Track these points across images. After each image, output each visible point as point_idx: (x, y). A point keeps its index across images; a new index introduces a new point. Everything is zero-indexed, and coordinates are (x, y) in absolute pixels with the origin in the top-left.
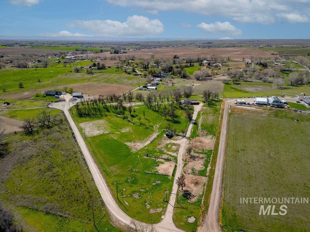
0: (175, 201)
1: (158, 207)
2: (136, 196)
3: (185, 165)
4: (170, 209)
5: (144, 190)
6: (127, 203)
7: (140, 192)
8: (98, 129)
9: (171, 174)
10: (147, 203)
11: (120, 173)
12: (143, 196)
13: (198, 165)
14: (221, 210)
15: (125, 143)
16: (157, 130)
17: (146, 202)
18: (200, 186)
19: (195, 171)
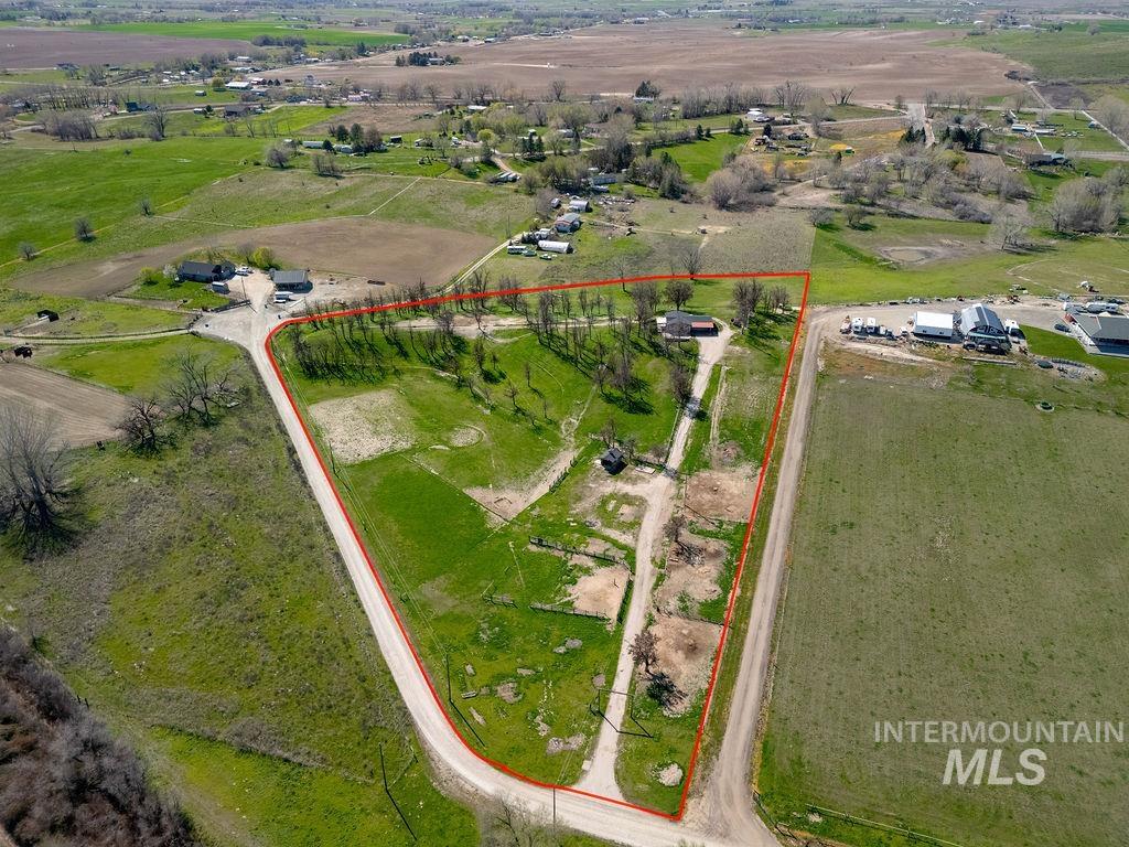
0: (623, 711)
1: (572, 733)
2: (506, 692)
3: (660, 579)
4: (609, 737)
5: (529, 672)
6: (478, 718)
7: (518, 679)
8: (376, 433)
9: (613, 615)
10: (539, 718)
11: (454, 607)
12: (528, 692)
13: (701, 581)
14: (759, 745)
15: (467, 491)
16: (573, 440)
17: (535, 714)
18: (702, 660)
19: (688, 604)
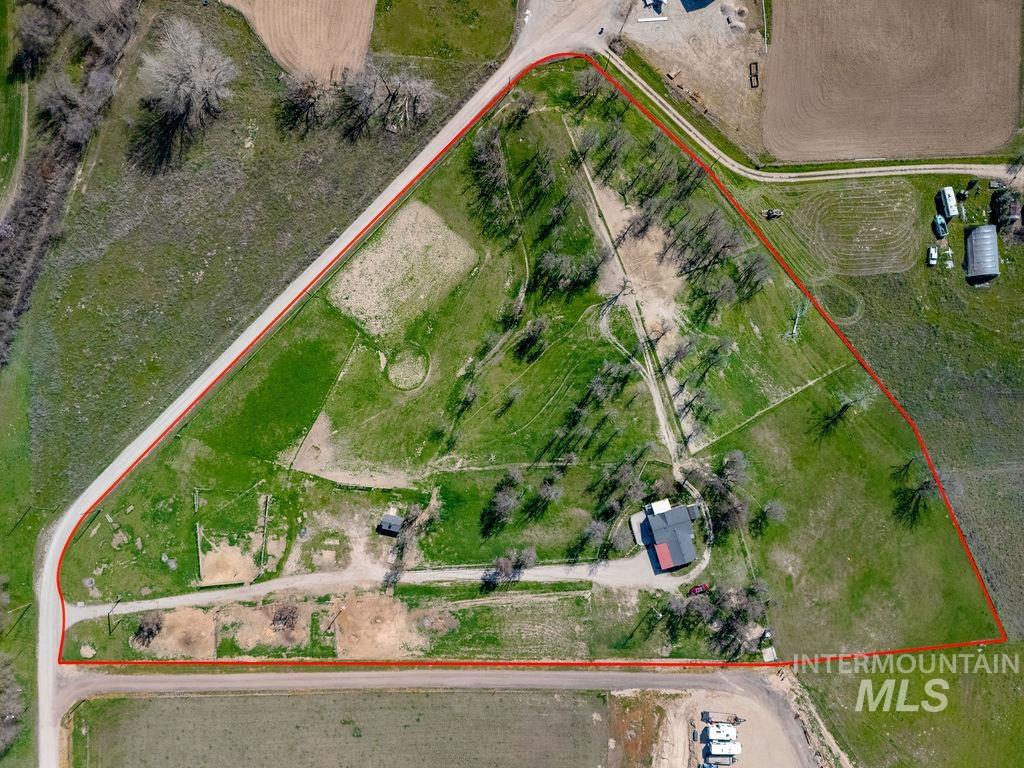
0: (126, 612)
1: (101, 589)
2: (121, 538)
3: (252, 604)
4: (103, 610)
5: (140, 546)
6: (94, 532)
7: (132, 541)
9: (205, 582)
10: (105, 566)
11: (183, 472)
12: (123, 552)
13: (259, 632)
14: (123, 696)
16: (427, 474)
17: (108, 563)
18: (180, 650)
19: (231, 630)
